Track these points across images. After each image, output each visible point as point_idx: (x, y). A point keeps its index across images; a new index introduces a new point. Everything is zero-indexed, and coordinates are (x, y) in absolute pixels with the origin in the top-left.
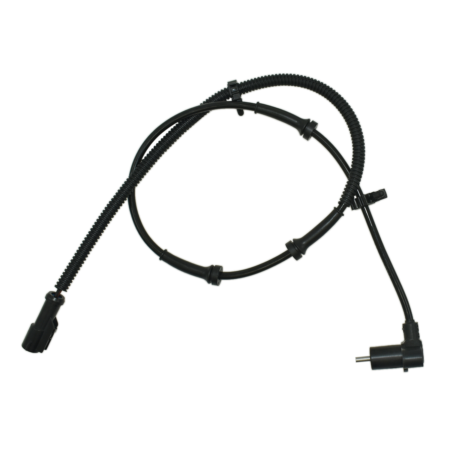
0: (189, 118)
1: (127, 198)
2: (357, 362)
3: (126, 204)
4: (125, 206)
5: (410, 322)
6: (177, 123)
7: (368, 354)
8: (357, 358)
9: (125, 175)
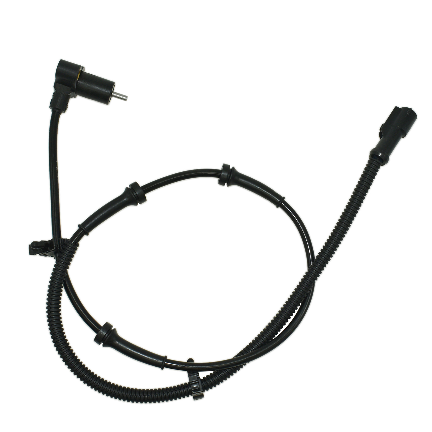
0: (258, 347)
1: (316, 258)
2: (126, 97)
3: (317, 251)
4: (317, 249)
5: (57, 111)
6: (273, 338)
7: (113, 100)
8: (126, 100)
9: (320, 284)
